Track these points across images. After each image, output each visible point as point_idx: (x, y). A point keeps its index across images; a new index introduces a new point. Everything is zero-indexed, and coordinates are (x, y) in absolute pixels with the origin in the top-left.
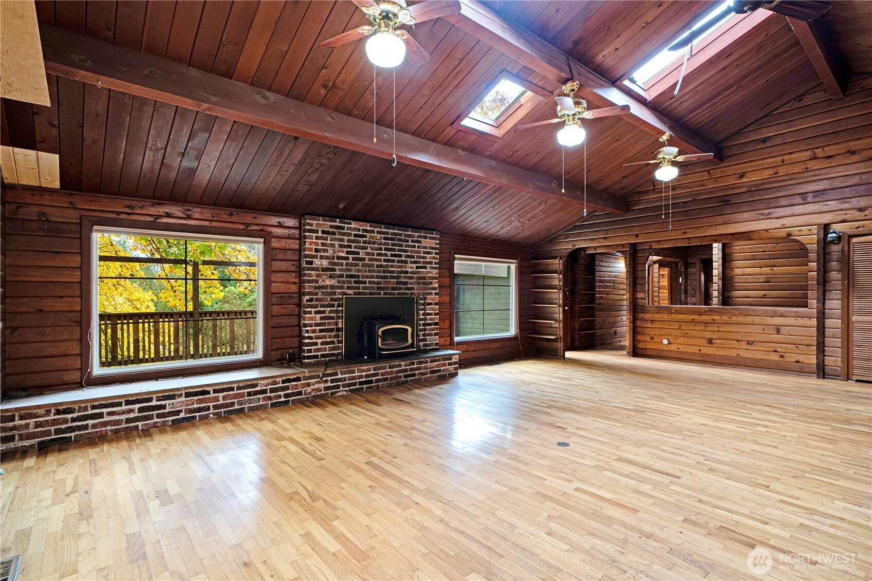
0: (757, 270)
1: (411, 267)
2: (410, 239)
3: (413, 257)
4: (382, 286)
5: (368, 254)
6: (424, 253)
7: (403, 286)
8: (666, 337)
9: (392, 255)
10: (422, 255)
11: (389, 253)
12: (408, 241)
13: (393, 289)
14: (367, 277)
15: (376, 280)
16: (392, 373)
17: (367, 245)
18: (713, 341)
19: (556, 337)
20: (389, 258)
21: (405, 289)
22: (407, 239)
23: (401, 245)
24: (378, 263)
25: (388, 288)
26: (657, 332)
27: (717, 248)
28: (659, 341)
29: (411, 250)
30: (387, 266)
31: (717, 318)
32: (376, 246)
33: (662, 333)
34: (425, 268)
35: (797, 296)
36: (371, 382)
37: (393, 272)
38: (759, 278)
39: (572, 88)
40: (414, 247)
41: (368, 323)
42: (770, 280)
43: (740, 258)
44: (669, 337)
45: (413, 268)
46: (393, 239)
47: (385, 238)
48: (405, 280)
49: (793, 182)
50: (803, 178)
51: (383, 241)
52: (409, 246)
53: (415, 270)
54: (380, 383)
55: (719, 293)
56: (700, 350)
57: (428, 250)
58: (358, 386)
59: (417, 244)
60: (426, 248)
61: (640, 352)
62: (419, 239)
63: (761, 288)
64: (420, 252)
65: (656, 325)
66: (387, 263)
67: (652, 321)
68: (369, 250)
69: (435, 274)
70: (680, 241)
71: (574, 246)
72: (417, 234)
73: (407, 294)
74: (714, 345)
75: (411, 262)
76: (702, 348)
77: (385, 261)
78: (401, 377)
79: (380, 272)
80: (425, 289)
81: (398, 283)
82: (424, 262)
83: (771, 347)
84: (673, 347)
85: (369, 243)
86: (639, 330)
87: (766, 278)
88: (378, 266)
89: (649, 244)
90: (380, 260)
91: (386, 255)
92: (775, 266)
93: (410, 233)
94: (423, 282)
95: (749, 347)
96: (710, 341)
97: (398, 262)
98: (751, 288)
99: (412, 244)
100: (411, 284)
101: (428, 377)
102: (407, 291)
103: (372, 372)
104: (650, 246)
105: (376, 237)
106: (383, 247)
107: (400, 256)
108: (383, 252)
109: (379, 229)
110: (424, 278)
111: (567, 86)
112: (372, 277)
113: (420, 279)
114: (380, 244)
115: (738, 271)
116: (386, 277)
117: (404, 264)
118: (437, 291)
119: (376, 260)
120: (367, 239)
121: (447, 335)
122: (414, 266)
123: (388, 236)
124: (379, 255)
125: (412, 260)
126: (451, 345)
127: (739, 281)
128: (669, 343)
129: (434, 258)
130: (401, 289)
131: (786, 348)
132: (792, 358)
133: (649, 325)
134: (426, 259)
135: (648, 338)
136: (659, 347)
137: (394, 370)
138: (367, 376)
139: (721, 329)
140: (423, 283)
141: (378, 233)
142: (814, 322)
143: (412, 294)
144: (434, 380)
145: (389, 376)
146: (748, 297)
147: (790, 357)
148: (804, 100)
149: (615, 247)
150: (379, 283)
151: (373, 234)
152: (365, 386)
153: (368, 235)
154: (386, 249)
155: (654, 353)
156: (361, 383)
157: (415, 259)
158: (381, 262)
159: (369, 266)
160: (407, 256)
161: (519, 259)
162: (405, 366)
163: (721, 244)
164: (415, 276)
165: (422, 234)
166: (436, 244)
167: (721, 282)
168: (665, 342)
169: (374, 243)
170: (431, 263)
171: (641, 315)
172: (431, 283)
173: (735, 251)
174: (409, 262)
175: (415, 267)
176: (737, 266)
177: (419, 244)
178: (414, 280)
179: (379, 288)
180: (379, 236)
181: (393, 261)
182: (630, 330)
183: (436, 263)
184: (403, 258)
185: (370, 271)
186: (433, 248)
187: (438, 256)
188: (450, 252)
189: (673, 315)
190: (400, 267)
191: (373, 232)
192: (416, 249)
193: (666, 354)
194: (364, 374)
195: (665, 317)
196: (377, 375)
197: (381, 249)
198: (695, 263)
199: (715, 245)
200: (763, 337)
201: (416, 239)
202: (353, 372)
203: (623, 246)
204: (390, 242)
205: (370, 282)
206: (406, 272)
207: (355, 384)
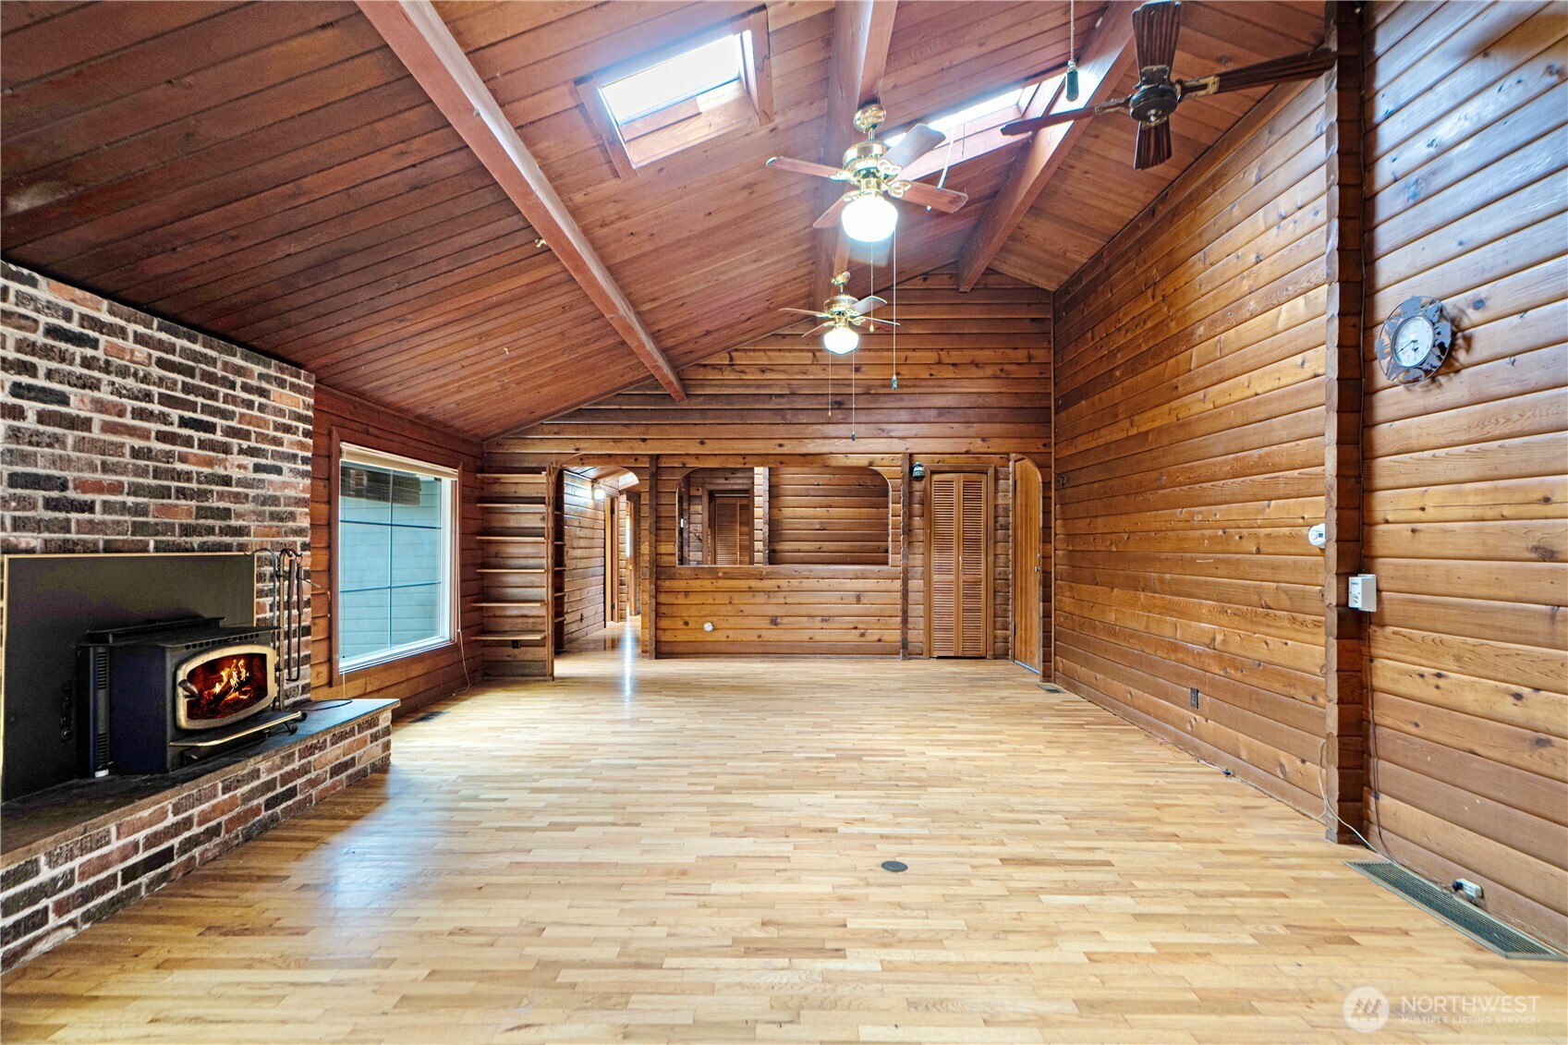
0: (810, 511)
1: (240, 466)
2: (239, 381)
3: (246, 435)
4: (151, 520)
5: (101, 406)
6: (276, 429)
7: (217, 523)
8: (709, 619)
9: (184, 423)
10: (272, 433)
11: (175, 414)
12: (232, 386)
13: (187, 530)
14: (99, 488)
15: (130, 500)
16: (231, 804)
17: (96, 374)
18: (779, 620)
19: (542, 635)
20: (175, 429)
21: (224, 531)
22: (231, 377)
23: (213, 396)
24: (138, 443)
25: (169, 529)
26: (694, 611)
27: (761, 475)
28: (698, 626)
29: (242, 415)
30: (168, 456)
31: (783, 583)
32: (130, 382)
33: (703, 613)
34: (279, 471)
35: (856, 549)
36: (167, 855)
37: (188, 477)
38: (812, 524)
39: (875, 120)
40: (249, 405)
41: (111, 650)
42: (825, 526)
43: (790, 493)
44: (714, 618)
45: (245, 468)
46: (190, 372)
47: (161, 363)
48: (222, 505)
49: (917, 390)
50: (927, 386)
51: (156, 371)
52: (234, 400)
53: (251, 475)
54: (196, 852)
55: (764, 545)
56: (760, 637)
57: (286, 421)
58: (120, 888)
59: (257, 399)
60: (281, 412)
61: (665, 649)
62: (264, 385)
63: (814, 538)
64: (265, 423)
65: (694, 599)
66: (168, 447)
67: (687, 593)
68: (105, 394)
69: (303, 491)
70: (730, 458)
71: (578, 449)
72: (258, 369)
73: (228, 547)
74: (779, 626)
75: (241, 451)
76: (763, 633)
77: (162, 437)
78: (256, 811)
79: (142, 472)
80: (278, 534)
81: (202, 512)
82: (275, 455)
83: (850, 622)
84: (721, 636)
85: (107, 368)
86: (663, 609)
87: (821, 523)
88: (136, 453)
89: (682, 459)
90: (145, 435)
91: (164, 418)
92: (831, 507)
93: (238, 361)
94: (271, 514)
95: (824, 625)
96: (774, 621)
97: (202, 444)
98: (804, 537)
99: (246, 396)
100: (239, 516)
101: (327, 789)
102: (227, 539)
103: (171, 819)
104: (684, 464)
105: (132, 352)
106: (155, 390)
107: (210, 428)
108: (156, 407)
109: (141, 329)
110: (275, 500)
111: (867, 114)
112: (116, 488)
113: (263, 504)
114: (145, 379)
115: (787, 512)
116: (164, 493)
117: (222, 456)
118: (307, 540)
119: (131, 431)
120: (100, 354)
121: (323, 658)
122: (250, 461)
123: (170, 357)
124: (140, 414)
125: (245, 444)
126: (330, 684)
127: (789, 526)
128: (715, 629)
129: (302, 446)
130: (210, 531)
131: (867, 623)
132: (873, 635)
133: (681, 600)
134: (281, 444)
135: (679, 624)
136: (700, 637)
137: (239, 792)
138: (151, 841)
139: (789, 601)
140: (274, 516)
141: (140, 339)
142: (898, 584)
143: (241, 547)
144: (343, 793)
145: (225, 817)
146: (799, 551)
147: (872, 634)
148: (928, 282)
149: (620, 459)
150: (140, 510)
151: (120, 342)
152: (144, 879)
153: (103, 339)
154: (165, 400)
155: (690, 648)
156: (130, 874)
157: (253, 444)
158: (148, 438)
159: (103, 449)
160: (231, 432)
161: (460, 467)
162: (270, 771)
163: (767, 469)
164: (252, 492)
165: (272, 372)
166: (307, 407)
167: (766, 528)
168: (708, 627)
169: (123, 372)
170: (294, 457)
171: (667, 583)
172: (292, 516)
173: (783, 482)
174: (235, 450)
175: (251, 467)
176: (786, 504)
177: (263, 400)
178: (249, 506)
179: (138, 528)
180: (141, 352)
181: (188, 442)
182: (651, 610)
183: (305, 460)
184: (219, 436)
185: (106, 468)
186: (300, 418)
187: (310, 441)
188: (330, 435)
189: (720, 581)
190: (210, 463)
191: (122, 333)
192: (255, 413)
193: (709, 648)
194: (140, 836)
195: (707, 584)
196: (187, 824)
197: (148, 397)
198: (701, 497)
199: (757, 470)
200: (841, 609)
201: (254, 383)
202: (103, 841)
203: (636, 457)
204: (180, 378)
205: (108, 507)
206: (226, 481)
207: (110, 883)
